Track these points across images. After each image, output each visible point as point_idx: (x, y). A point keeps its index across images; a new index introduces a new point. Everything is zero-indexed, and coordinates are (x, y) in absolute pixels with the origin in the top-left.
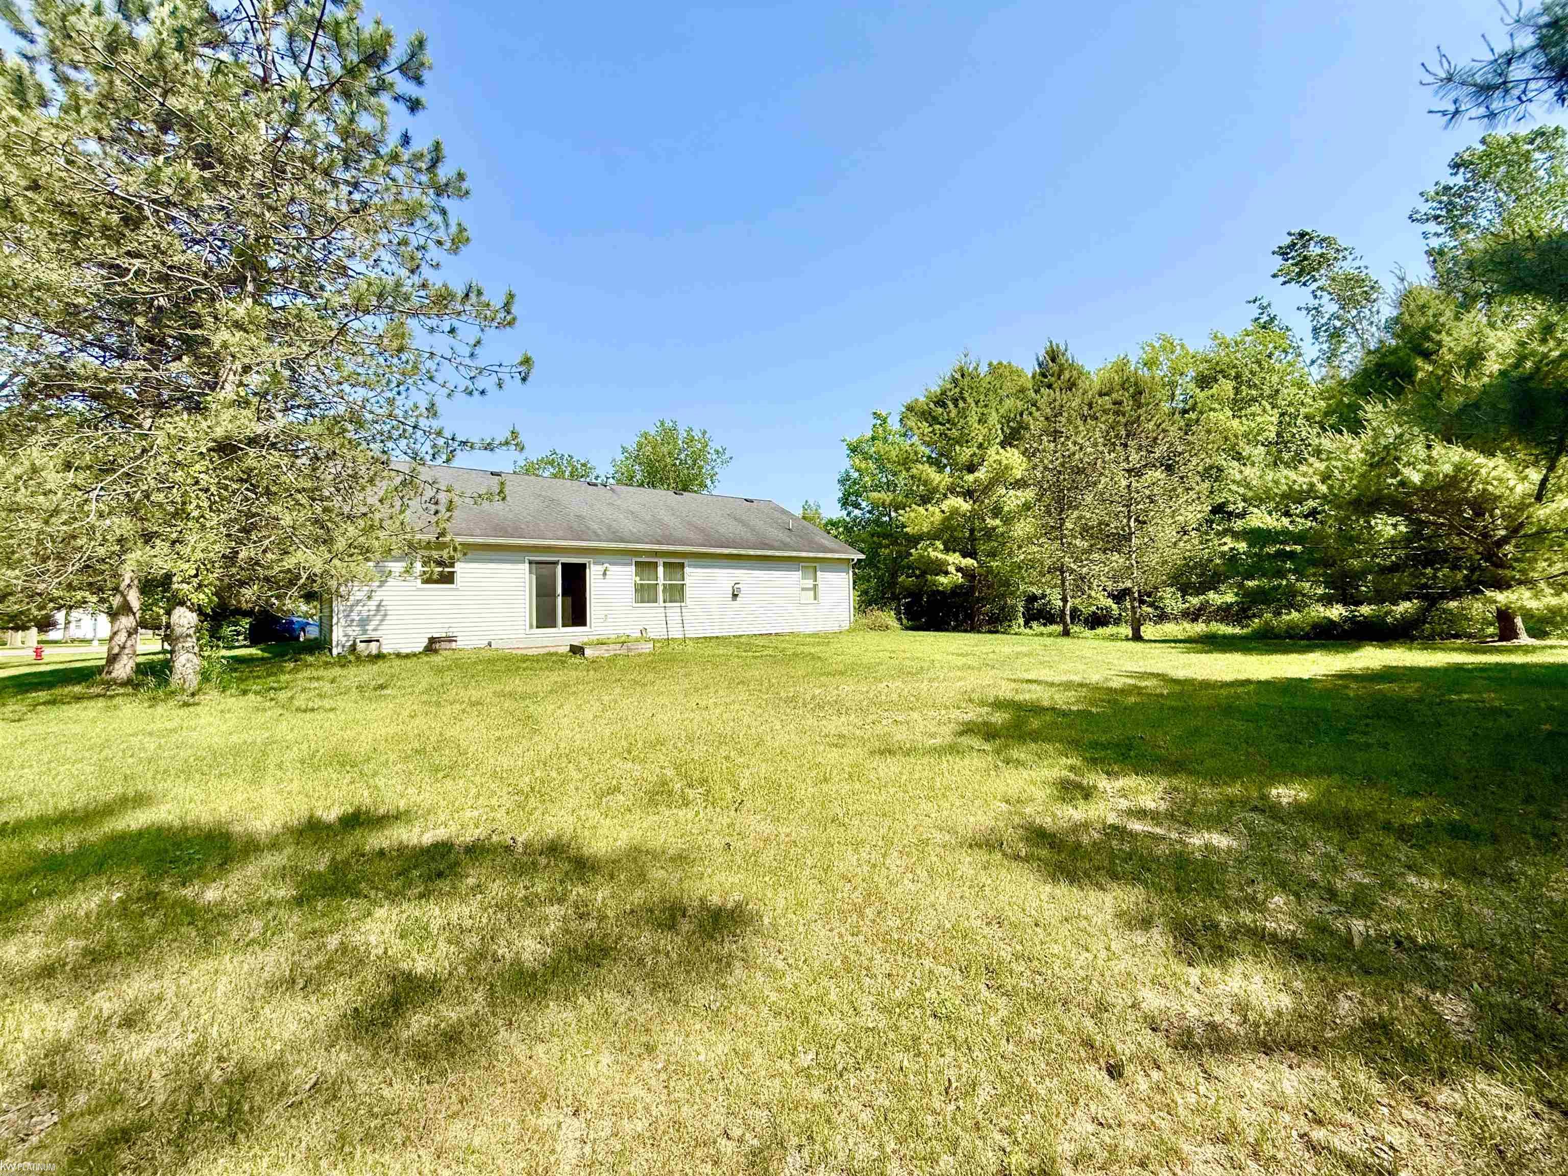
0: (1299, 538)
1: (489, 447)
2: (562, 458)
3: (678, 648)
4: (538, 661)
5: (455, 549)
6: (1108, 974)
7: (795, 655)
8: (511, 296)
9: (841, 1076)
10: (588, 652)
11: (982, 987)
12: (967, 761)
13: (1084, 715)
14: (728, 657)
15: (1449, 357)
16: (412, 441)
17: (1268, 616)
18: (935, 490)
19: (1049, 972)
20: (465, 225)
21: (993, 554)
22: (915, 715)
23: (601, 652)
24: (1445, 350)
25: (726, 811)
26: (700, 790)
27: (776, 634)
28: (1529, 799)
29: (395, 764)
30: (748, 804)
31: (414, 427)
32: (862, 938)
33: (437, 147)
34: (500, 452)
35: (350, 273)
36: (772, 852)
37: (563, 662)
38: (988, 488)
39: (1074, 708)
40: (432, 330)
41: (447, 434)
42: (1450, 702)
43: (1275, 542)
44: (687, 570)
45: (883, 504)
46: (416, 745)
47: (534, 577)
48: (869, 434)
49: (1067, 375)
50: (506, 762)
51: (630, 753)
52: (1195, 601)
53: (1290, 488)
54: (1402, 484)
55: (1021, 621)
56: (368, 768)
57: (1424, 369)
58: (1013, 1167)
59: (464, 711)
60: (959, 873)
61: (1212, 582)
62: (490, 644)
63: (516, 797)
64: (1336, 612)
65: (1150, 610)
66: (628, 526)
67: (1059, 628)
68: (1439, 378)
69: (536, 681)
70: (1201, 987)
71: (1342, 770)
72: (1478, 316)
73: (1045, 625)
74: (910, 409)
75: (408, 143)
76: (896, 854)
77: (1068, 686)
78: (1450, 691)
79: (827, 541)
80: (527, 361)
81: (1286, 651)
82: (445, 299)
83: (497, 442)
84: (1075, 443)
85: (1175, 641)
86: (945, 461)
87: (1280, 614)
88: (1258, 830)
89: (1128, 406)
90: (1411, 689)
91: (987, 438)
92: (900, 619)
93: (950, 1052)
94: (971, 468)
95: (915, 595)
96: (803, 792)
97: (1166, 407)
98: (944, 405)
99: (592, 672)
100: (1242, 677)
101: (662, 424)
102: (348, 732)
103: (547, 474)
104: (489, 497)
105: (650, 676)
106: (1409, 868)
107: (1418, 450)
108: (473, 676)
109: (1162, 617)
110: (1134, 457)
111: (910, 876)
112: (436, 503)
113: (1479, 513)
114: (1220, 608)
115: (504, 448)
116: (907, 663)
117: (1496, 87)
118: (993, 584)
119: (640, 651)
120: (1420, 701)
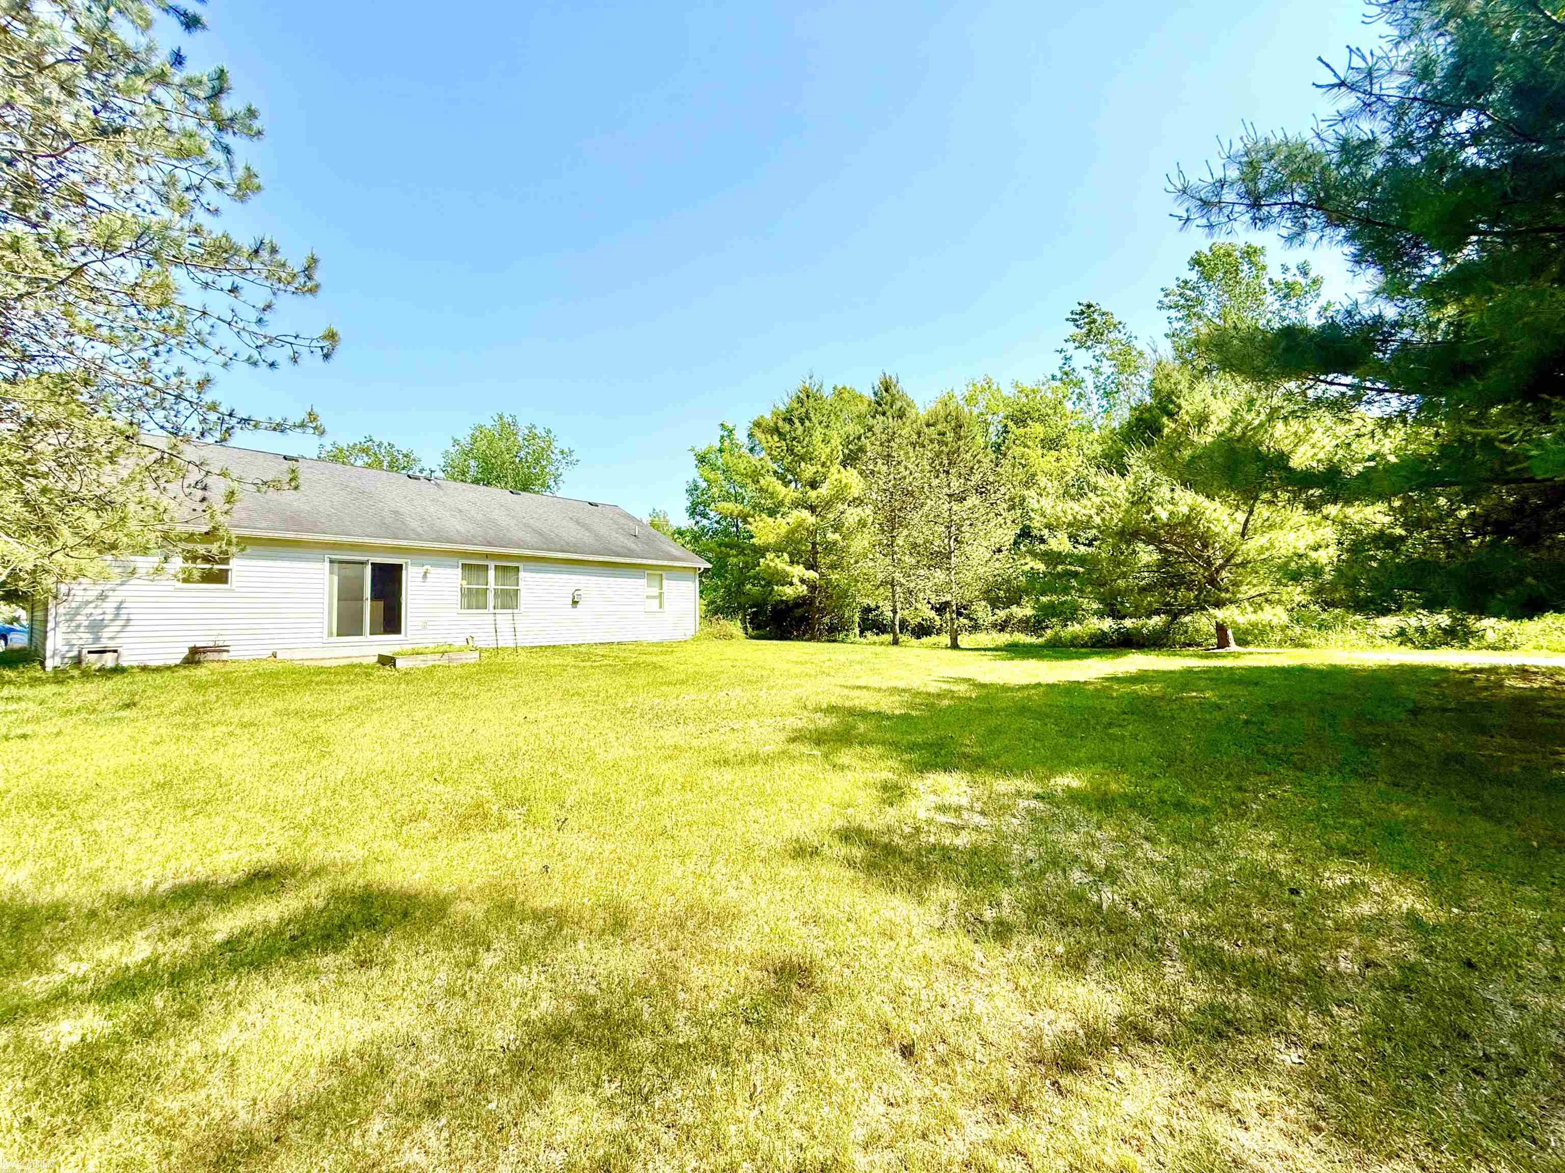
0: (1082, 560)
1: (279, 428)
2: (379, 446)
3: (508, 659)
4: (336, 674)
5: (229, 543)
6: (907, 959)
7: (637, 664)
8: (314, 261)
9: (646, 1100)
10: (399, 663)
11: (794, 987)
12: (797, 767)
13: (905, 718)
14: (564, 668)
15: (1187, 418)
16: (173, 413)
17: (1058, 628)
18: (781, 503)
19: (857, 964)
20: (255, 169)
21: (833, 567)
22: (752, 722)
23: (417, 662)
24: (1183, 411)
25: (547, 830)
26: (521, 810)
27: (618, 643)
28: (1229, 777)
29: (126, 801)
30: (572, 822)
31: (177, 397)
32: (680, 952)
33: (221, 75)
34: (292, 435)
35: (90, 202)
36: (594, 872)
37: (368, 675)
38: (829, 504)
39: (897, 712)
40: (206, 285)
41: (223, 409)
42: (1182, 699)
43: (1063, 563)
44: (522, 574)
45: (731, 514)
46: (160, 778)
47: (336, 578)
48: (717, 445)
49: (898, 404)
50: (282, 791)
51: (442, 773)
52: (1002, 614)
53: (1075, 518)
54: (1154, 519)
55: (857, 631)
56: (83, 810)
57: (1169, 426)
58: (808, 1162)
59: (231, 734)
60: (782, 877)
61: (1014, 598)
62: (274, 655)
63: (292, 833)
64: (1107, 624)
65: (966, 621)
66: (455, 525)
67: (888, 637)
68: (1179, 435)
69: (331, 696)
70: (984, 961)
71: (1103, 759)
72: (1204, 388)
73: (877, 634)
74: (757, 425)
75: (180, 63)
76: (722, 862)
77: (894, 691)
78: (1182, 691)
79: (675, 549)
80: (332, 336)
81: (1069, 657)
82: (226, 252)
83: (290, 423)
84: (906, 468)
85: (985, 650)
86: (790, 477)
87: (1066, 625)
88: (1038, 815)
89: (950, 436)
90: (1157, 688)
91: (830, 457)
92: (745, 629)
93: (758, 1057)
94: (814, 485)
95: (760, 605)
96: (633, 805)
97: (980, 441)
98: (790, 421)
99: (403, 686)
100: (1034, 681)
101: (501, 418)
102: (59, 764)
103: (359, 463)
104: (275, 485)
105: (473, 689)
106: (1146, 839)
107: (1164, 492)
108: (248, 693)
109: (975, 627)
110: (955, 484)
111: (734, 883)
112: (205, 488)
113: (1205, 546)
114: (1020, 621)
115: (298, 430)
116: (748, 671)
117: (1214, 205)
118: (832, 596)
119: (464, 662)
120: (1162, 698)
